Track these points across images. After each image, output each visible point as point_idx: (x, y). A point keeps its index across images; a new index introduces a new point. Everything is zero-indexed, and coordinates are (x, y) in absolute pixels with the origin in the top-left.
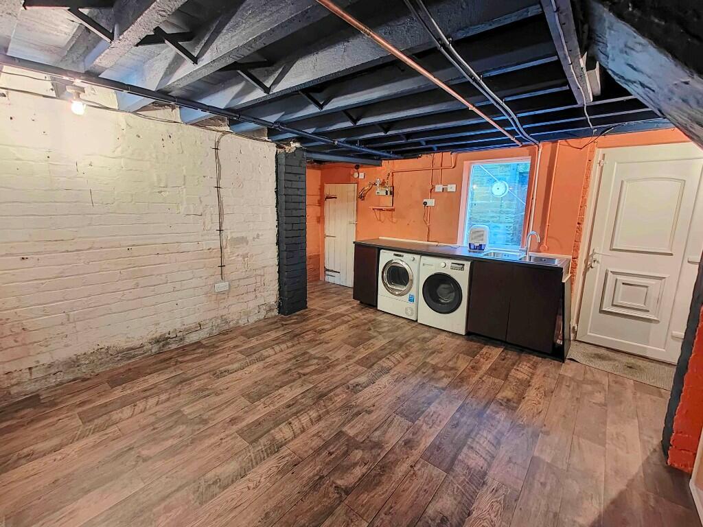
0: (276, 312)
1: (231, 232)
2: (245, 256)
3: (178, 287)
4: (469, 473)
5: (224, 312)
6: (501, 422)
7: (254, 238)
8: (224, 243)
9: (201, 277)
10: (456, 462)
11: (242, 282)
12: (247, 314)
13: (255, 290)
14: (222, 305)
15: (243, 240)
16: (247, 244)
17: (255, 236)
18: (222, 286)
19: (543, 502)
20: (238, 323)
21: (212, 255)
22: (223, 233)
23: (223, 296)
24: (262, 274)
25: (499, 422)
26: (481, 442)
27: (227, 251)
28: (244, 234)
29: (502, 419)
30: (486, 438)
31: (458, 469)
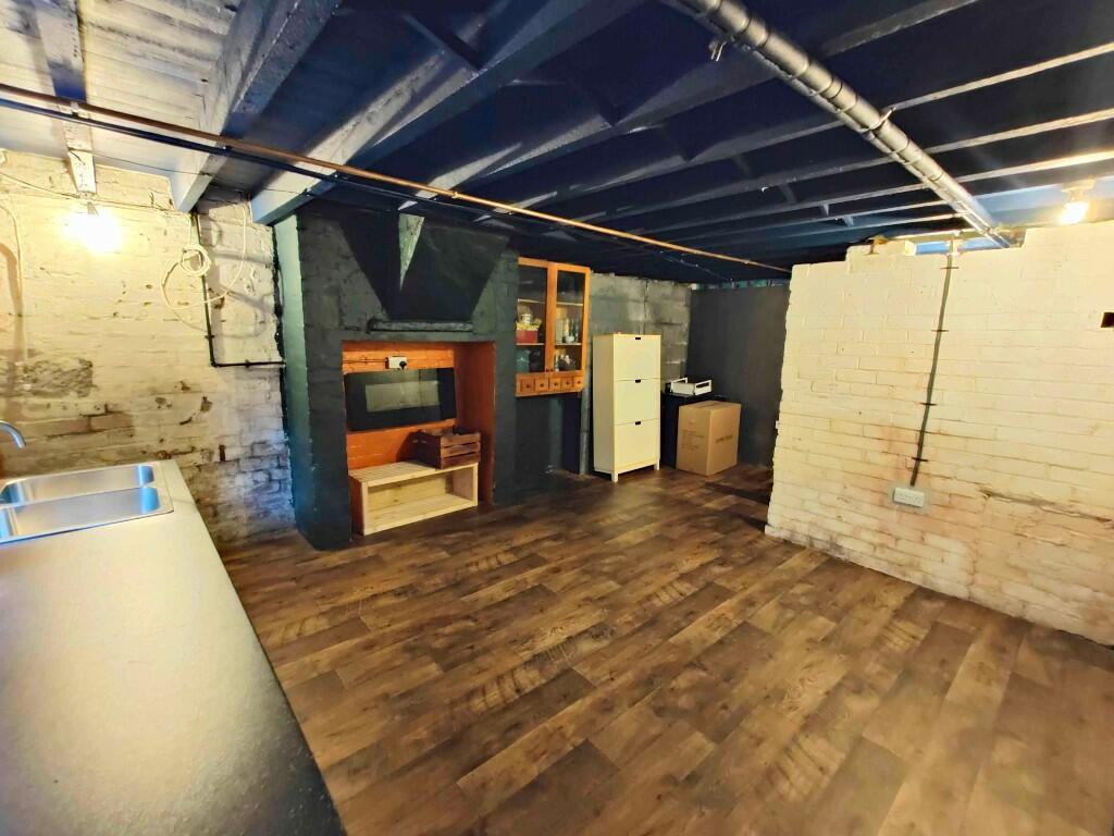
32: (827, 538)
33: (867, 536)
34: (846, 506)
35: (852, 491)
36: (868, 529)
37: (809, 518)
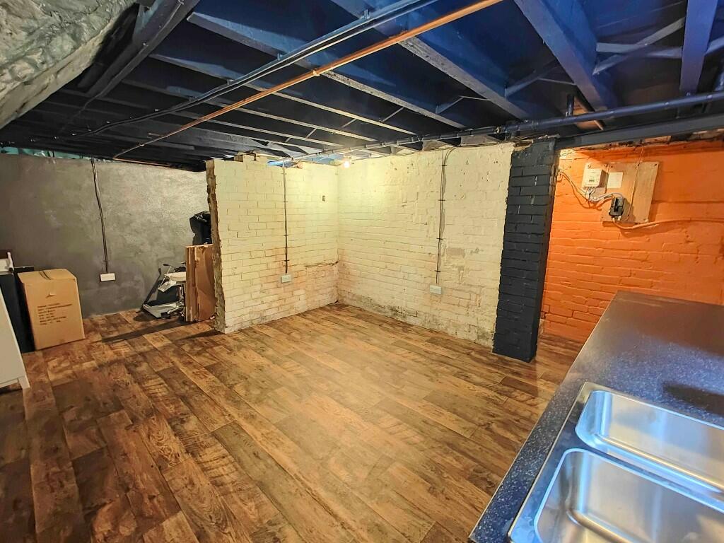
0: (490, 343)
1: (449, 242)
2: (461, 268)
3: (406, 277)
4: (202, 446)
5: (436, 313)
6: (240, 503)
7: (472, 252)
8: (442, 252)
9: (421, 275)
10: (216, 441)
11: (455, 293)
12: (456, 326)
13: (468, 306)
14: (435, 306)
15: (460, 252)
16: (464, 256)
17: (474, 251)
18: (436, 289)
19: (142, 486)
20: (446, 329)
21: (432, 259)
22: (443, 242)
23: (437, 299)
24: (478, 292)
25: (242, 500)
26: (225, 468)
27: (444, 259)
28: (461, 246)
29: (245, 508)
30: (227, 475)
31: (210, 440)
32: (259, 316)
33: (275, 305)
34: (264, 295)
35: (265, 286)
36: (274, 301)
37: (248, 310)
